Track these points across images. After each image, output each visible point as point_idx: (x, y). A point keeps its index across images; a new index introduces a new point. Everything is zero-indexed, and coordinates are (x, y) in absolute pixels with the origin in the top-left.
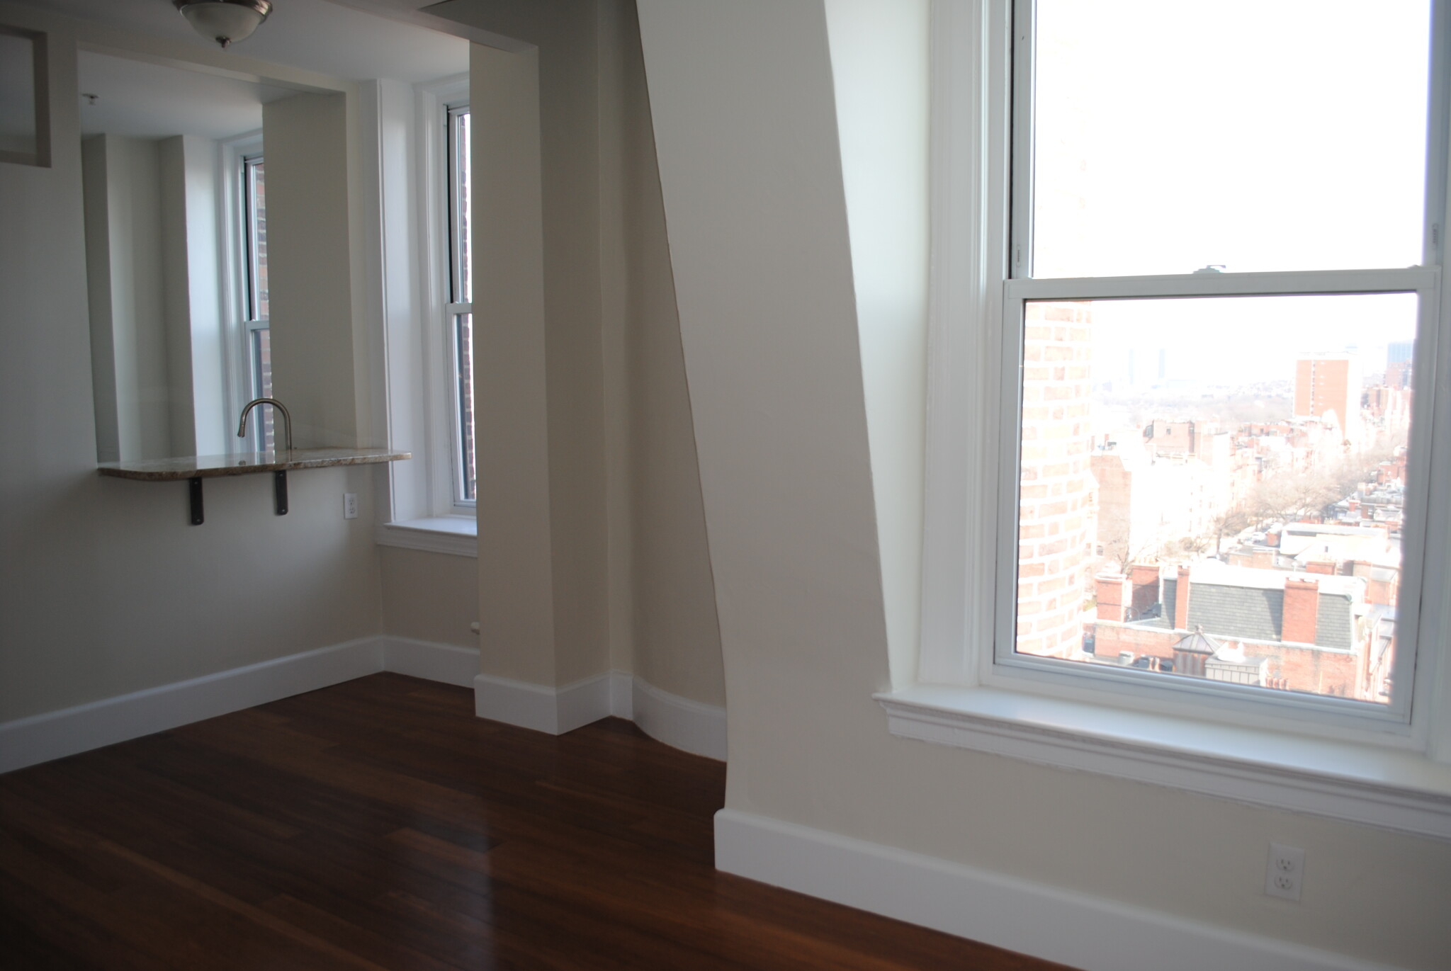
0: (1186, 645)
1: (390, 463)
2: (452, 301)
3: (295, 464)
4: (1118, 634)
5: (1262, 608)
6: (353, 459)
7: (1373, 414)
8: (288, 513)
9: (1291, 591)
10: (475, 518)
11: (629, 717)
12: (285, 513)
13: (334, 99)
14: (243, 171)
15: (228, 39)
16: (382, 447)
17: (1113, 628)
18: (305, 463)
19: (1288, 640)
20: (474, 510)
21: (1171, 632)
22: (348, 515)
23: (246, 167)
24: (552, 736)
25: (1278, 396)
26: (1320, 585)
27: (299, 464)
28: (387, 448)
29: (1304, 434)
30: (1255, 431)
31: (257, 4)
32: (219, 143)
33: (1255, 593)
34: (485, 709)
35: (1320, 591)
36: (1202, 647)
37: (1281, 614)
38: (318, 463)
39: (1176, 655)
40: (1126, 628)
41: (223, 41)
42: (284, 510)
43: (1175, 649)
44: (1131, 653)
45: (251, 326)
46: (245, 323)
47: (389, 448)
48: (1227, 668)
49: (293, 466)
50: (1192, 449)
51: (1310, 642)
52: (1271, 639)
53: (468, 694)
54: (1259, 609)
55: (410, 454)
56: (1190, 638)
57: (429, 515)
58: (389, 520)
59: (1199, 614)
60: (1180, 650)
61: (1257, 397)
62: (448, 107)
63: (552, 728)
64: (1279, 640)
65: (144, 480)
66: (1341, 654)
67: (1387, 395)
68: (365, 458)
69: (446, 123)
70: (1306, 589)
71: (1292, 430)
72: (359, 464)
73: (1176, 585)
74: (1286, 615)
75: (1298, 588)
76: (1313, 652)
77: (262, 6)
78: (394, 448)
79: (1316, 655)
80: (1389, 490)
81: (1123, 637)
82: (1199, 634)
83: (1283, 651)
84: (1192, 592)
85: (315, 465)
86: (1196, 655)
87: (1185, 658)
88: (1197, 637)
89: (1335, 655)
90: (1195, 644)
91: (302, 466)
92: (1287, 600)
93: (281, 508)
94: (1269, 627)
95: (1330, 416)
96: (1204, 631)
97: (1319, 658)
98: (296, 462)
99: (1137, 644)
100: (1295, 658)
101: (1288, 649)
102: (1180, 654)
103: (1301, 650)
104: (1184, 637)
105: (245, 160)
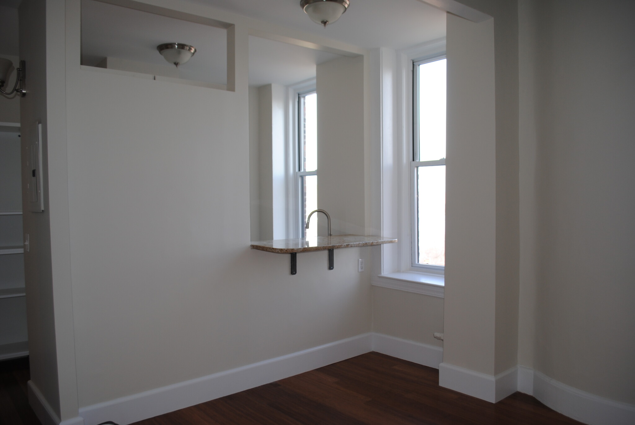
1: (382, 245)
2: (413, 160)
3: (347, 245)
6: (372, 242)
8: (334, 269)
10: (444, 276)
11: (530, 392)
12: (332, 269)
13: (356, 59)
14: (298, 100)
15: (328, 21)
16: (379, 236)
18: (351, 244)
20: (443, 272)
22: (360, 270)
23: (299, 98)
24: (492, 403)
27: (349, 245)
28: (381, 236)
31: (344, 1)
32: (287, 87)
34: (444, 382)
38: (357, 244)
41: (325, 23)
42: (332, 267)
45: (299, 174)
46: (297, 173)
47: (382, 236)
49: (346, 246)
53: (435, 372)
55: (397, 239)
57: (399, 271)
58: (381, 274)
62: (413, 61)
63: (491, 398)
65: (278, 253)
68: (378, 242)
69: (412, 69)
72: (375, 245)
77: (346, 3)
78: (384, 236)
85: (355, 246)
91: (350, 246)
93: (331, 266)
98: (347, 244)
105: (299, 95)
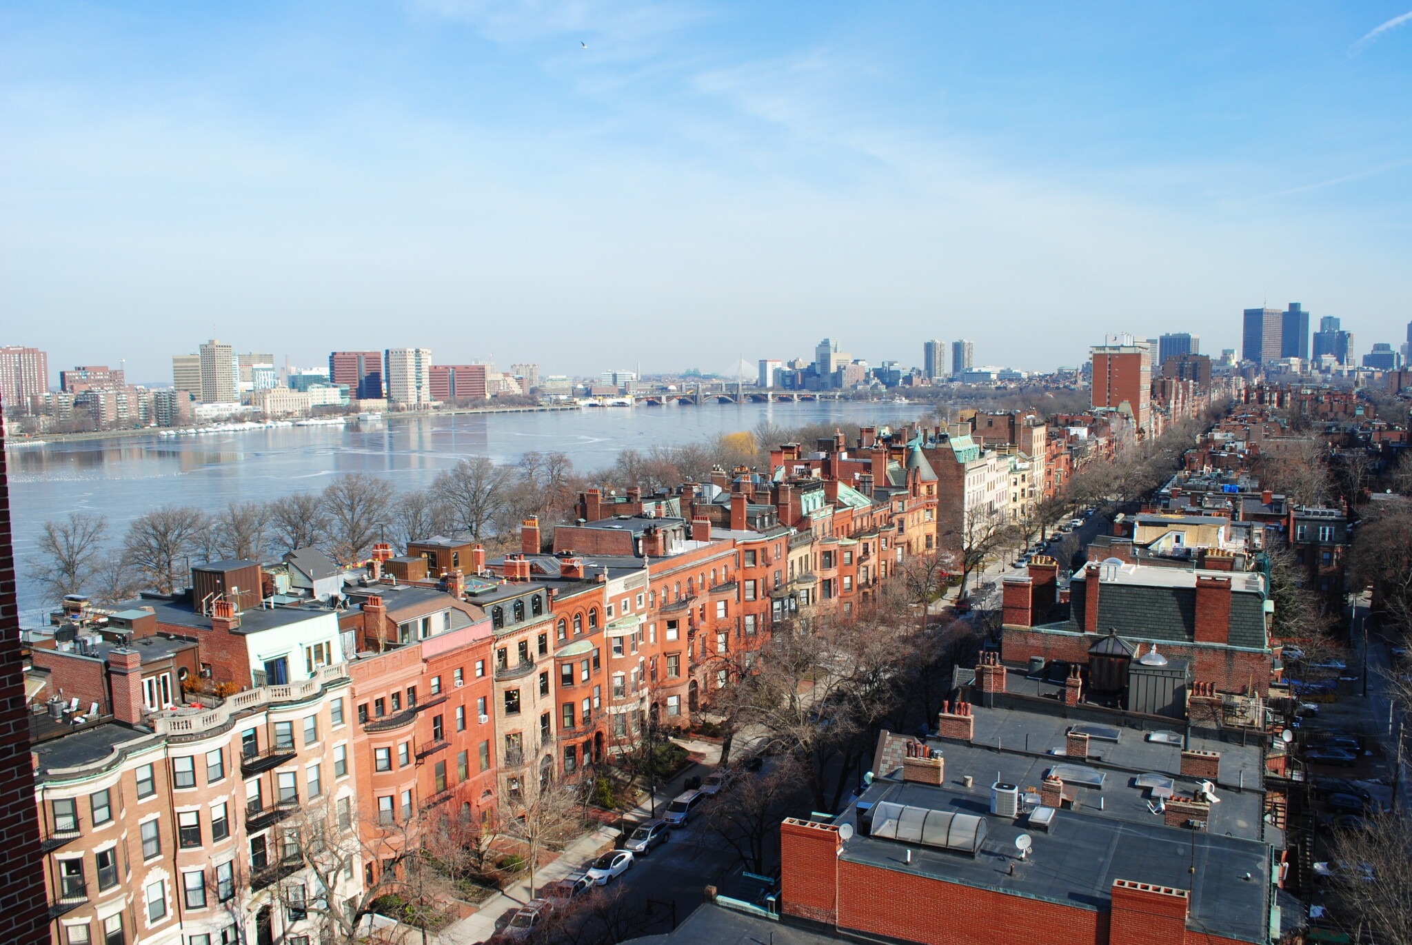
0: (1102, 648)
4: (1026, 638)
5: (1172, 607)
7: (1159, 404)
9: (1203, 590)
17: (1020, 632)
19: (1201, 640)
21: (1080, 635)
25: (1065, 387)
26: (1233, 582)
29: (1107, 424)
30: (1061, 421)
33: (1166, 594)
35: (1232, 589)
36: (1118, 650)
37: (1194, 614)
39: (1091, 660)
40: (1034, 632)
43: (1091, 654)
44: (1043, 659)
48: (1151, 673)
50: (1012, 441)
51: (1223, 642)
52: (1183, 640)
54: (1170, 609)
56: (1105, 641)
59: (1109, 615)
60: (1096, 654)
61: (1046, 388)
64: (1192, 641)
66: (1255, 653)
67: (1171, 386)
70: (1219, 588)
71: (1095, 420)
73: (1085, 587)
74: (1198, 615)
75: (1211, 587)
76: (1226, 650)
79: (1229, 654)
80: (1203, 477)
81: (1032, 641)
82: (1114, 637)
83: (1196, 651)
84: (1101, 593)
86: (1113, 659)
87: (1100, 662)
88: (1112, 640)
89: (1249, 653)
90: (1107, 647)
92: (1199, 599)
94: (1180, 627)
95: (1125, 407)
96: (1118, 633)
97: (1232, 657)
99: (1046, 649)
100: (1208, 658)
101: (1201, 649)
102: (1096, 659)
103: (1214, 649)
104: (1096, 641)
